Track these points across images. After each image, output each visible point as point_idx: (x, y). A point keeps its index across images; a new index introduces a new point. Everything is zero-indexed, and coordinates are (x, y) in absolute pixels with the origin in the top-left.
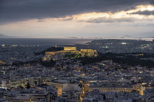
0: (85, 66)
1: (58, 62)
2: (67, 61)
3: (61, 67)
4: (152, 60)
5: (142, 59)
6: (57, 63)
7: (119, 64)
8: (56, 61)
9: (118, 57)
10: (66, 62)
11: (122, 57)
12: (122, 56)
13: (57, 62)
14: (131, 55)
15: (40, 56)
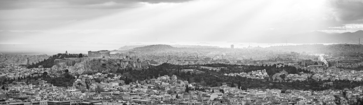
0: (129, 86)
1: (80, 77)
2: (96, 76)
3: (86, 87)
4: (244, 76)
5: (226, 74)
6: (78, 80)
7: (189, 83)
8: (76, 77)
9: (186, 70)
10: (95, 79)
11: (192, 70)
12: (192, 68)
13: (78, 78)
14: (206, 67)
15: (38, 69)
